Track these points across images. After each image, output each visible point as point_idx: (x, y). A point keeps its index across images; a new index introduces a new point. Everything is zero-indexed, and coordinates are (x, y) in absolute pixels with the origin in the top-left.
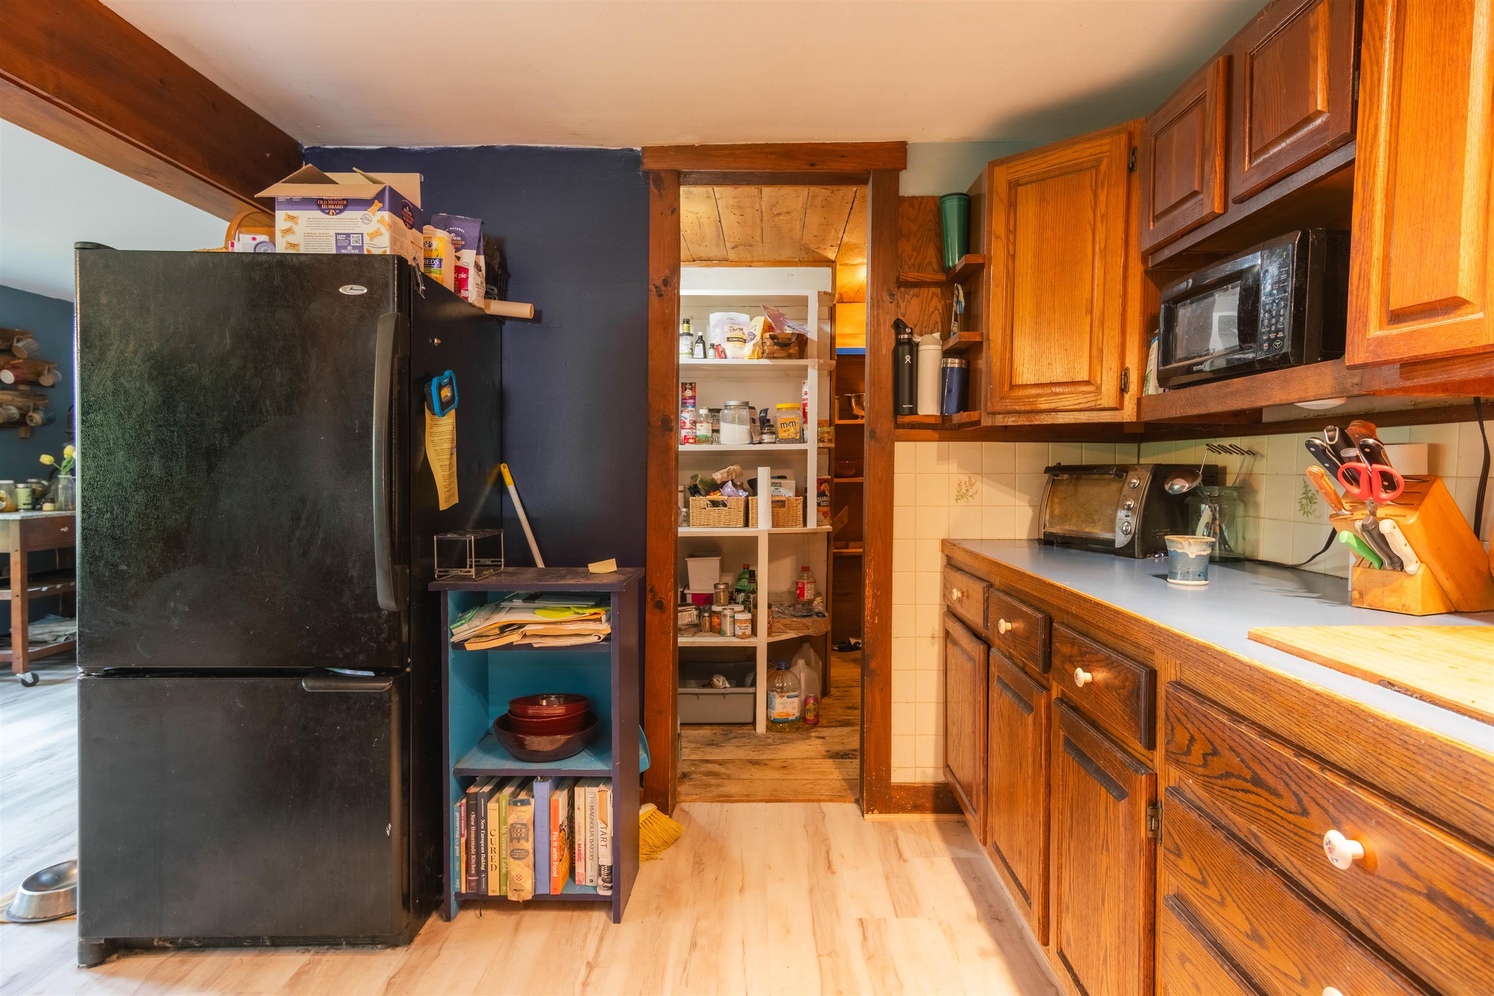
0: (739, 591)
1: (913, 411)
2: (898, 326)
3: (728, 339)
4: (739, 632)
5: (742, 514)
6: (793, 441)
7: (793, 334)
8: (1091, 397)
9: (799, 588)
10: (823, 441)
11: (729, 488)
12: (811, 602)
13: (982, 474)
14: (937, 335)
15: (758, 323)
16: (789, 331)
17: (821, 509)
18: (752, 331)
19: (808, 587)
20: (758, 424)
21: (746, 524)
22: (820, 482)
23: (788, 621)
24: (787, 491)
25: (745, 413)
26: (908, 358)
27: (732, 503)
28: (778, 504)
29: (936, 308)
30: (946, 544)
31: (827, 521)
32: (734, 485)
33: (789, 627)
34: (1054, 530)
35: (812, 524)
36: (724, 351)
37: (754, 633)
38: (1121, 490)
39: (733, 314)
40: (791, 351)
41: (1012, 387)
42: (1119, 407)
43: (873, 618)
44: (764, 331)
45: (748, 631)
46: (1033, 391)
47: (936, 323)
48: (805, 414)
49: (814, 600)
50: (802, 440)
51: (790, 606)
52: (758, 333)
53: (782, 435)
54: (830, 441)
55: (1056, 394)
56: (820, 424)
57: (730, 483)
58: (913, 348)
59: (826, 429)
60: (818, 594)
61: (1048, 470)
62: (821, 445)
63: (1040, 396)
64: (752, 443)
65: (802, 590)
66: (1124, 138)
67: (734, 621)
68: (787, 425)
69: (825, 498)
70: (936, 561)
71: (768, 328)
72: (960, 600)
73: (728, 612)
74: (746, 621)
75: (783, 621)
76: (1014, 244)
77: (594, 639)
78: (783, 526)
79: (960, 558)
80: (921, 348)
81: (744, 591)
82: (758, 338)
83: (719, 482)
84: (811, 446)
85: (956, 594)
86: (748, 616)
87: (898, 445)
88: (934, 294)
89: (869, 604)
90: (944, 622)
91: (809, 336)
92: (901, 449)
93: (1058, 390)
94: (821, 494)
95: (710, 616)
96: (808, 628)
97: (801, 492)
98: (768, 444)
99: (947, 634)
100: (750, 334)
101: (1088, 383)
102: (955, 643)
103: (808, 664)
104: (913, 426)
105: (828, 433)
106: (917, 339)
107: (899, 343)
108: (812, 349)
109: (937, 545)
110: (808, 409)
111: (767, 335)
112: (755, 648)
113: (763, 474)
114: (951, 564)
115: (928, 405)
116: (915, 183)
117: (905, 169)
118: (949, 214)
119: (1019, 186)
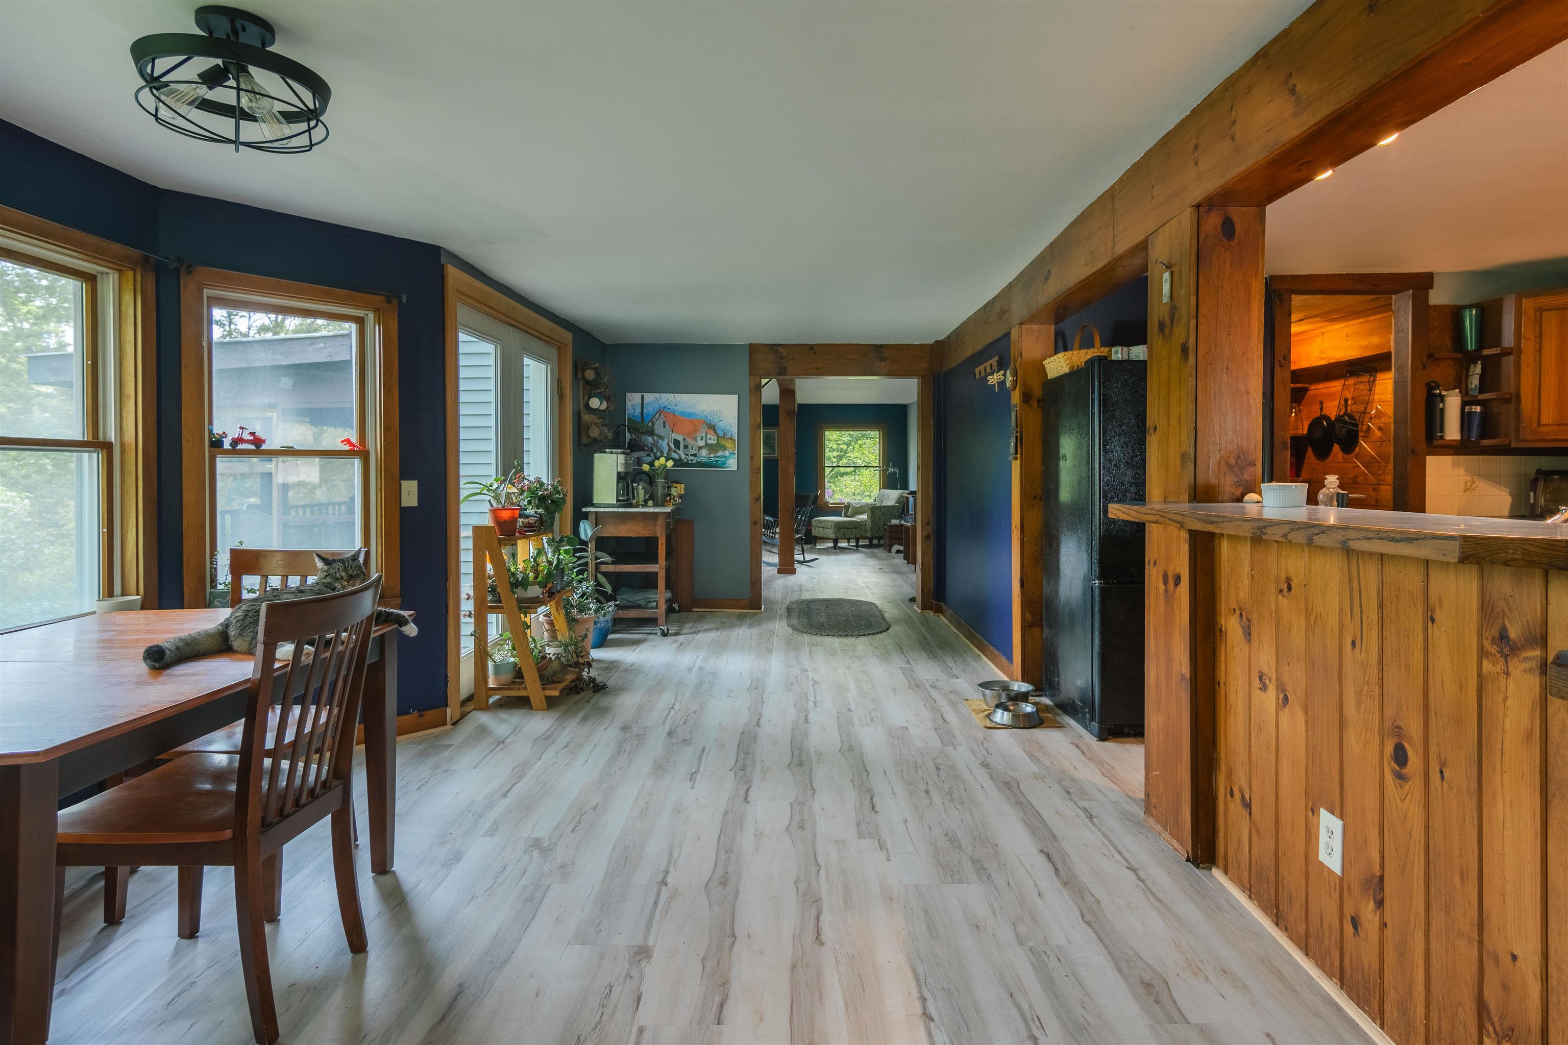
1: (1440, 437)
2: (1430, 384)
13: (1479, 476)
14: (1459, 390)
26: (1438, 405)
29: (1450, 374)
41: (1520, 426)
46: (1532, 428)
58: (1441, 399)
61: (1533, 474)
63: (1535, 431)
76: (1540, 343)
80: (1447, 398)
87: (1429, 458)
92: (1431, 461)
104: (1439, 447)
106: (1444, 393)
107: (1432, 395)
115: (1452, 432)
116: (1438, 297)
117: (1432, 288)
118: (1469, 321)
119: (1543, 310)
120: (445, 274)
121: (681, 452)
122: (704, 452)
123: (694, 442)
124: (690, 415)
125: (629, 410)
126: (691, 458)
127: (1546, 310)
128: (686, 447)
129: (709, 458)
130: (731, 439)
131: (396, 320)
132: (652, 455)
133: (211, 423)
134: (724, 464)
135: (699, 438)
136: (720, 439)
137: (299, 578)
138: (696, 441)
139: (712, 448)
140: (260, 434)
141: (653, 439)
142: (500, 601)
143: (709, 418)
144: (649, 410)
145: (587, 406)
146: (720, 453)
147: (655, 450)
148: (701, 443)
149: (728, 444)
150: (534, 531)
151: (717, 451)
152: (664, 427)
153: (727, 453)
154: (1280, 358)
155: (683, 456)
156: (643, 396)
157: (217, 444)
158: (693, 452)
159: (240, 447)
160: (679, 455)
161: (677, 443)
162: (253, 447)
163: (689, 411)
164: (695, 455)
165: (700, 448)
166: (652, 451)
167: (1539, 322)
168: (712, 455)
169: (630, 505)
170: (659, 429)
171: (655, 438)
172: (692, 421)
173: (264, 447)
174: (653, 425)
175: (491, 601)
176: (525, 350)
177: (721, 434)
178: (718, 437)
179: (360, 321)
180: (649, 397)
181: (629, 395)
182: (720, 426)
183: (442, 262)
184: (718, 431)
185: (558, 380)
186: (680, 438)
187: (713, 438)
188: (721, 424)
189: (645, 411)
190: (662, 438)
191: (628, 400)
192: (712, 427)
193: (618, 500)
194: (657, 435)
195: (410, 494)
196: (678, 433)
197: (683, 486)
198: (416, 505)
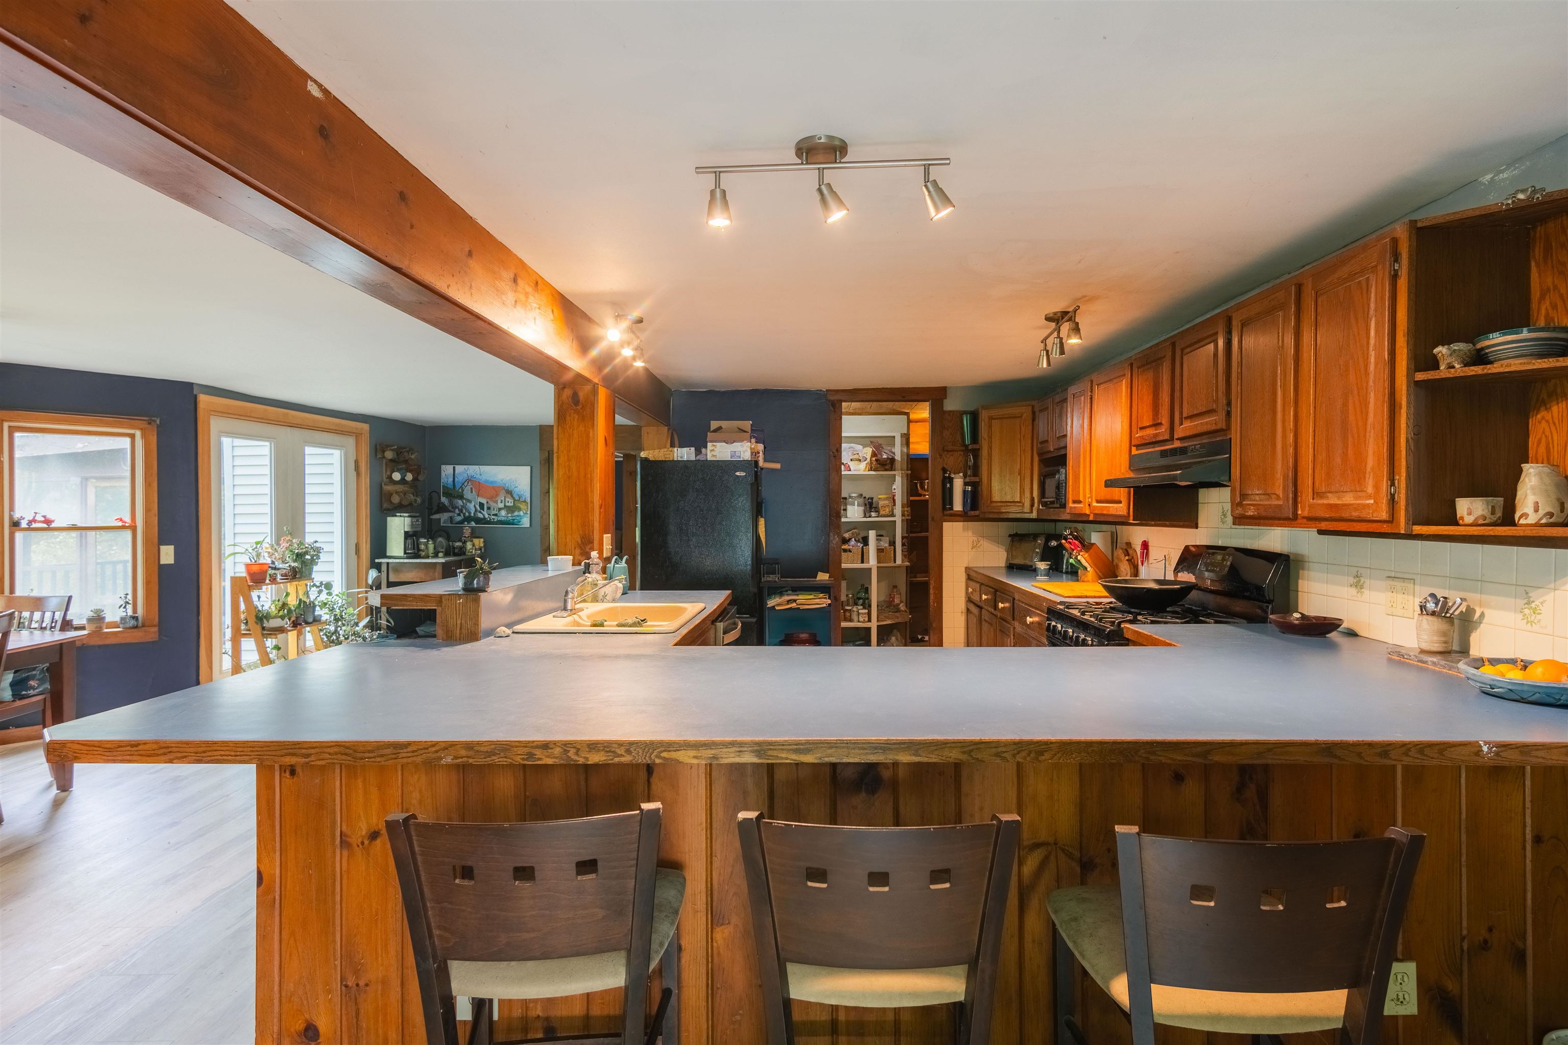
0: (859, 599)
1: (951, 509)
2: (944, 470)
3: (851, 460)
4: (861, 619)
5: (860, 556)
6: (888, 516)
7: (888, 458)
8: (1021, 508)
9: (892, 598)
10: (904, 516)
11: (853, 542)
12: (898, 605)
13: (983, 537)
14: (961, 474)
15: (868, 452)
16: (885, 456)
17: (904, 553)
18: (865, 455)
19: (897, 596)
20: (868, 506)
21: (862, 562)
22: (903, 538)
23: (887, 615)
24: (885, 544)
25: (861, 500)
26: (948, 485)
27: (854, 550)
28: (880, 551)
29: (961, 461)
30: (966, 568)
31: (906, 560)
32: (855, 540)
33: (887, 618)
34: (1012, 562)
35: (899, 561)
36: (849, 466)
37: (870, 620)
38: (1035, 545)
39: (853, 445)
40: (887, 467)
41: (992, 502)
42: (1032, 512)
43: (934, 603)
44: (872, 456)
45: (866, 619)
46: (1000, 504)
47: (961, 468)
48: (894, 501)
49: (900, 604)
50: (893, 515)
51: (887, 607)
52: (869, 457)
53: (882, 512)
54: (908, 515)
55: (1008, 506)
56: (903, 506)
57: (853, 539)
58: (951, 480)
59: (906, 509)
60: (901, 602)
61: (1010, 536)
62: (903, 518)
63: (1002, 506)
64: (865, 517)
65: (893, 598)
66: (1030, 408)
67: (859, 614)
68: (885, 507)
69: (905, 547)
70: (963, 577)
71: (874, 454)
72: (972, 593)
73: (855, 609)
74: (865, 613)
75: (884, 614)
76: (991, 442)
77: (825, 605)
78: (883, 563)
79: (973, 574)
80: (954, 480)
81: (862, 598)
82: (869, 460)
83: (847, 539)
84: (898, 519)
85: (970, 590)
86: (866, 611)
87: (945, 524)
88: (960, 455)
89: (932, 597)
90: (967, 605)
91: (896, 458)
92: (946, 525)
93: (1009, 504)
94: (903, 545)
95: (844, 612)
96: (897, 618)
97: (893, 543)
98: (874, 518)
99: (968, 610)
100: (863, 457)
101: (1019, 502)
102: (971, 613)
103: (897, 639)
104: (951, 515)
105: (907, 511)
106: (953, 476)
107: (944, 478)
108: (898, 465)
109: (963, 570)
110: (896, 498)
111: (874, 459)
112: (870, 628)
113: (872, 534)
114: (969, 578)
115: (958, 506)
116: (950, 405)
117: (946, 398)
118: (966, 421)
119: (993, 419)
120: (198, 400)
121: (485, 513)
122: (503, 513)
123: (495, 505)
124: (492, 482)
125: (444, 479)
126: (493, 517)
127: (994, 419)
128: (489, 508)
129: (507, 517)
130: (525, 501)
131: (156, 436)
132: (462, 515)
133: (12, 509)
134: (519, 522)
135: (499, 501)
136: (516, 502)
137: (29, 613)
138: (497, 504)
139: (510, 509)
140: (50, 516)
141: (463, 502)
142: (249, 630)
143: (507, 485)
144: (460, 479)
145: (390, 477)
146: (516, 513)
147: (464, 511)
148: (501, 505)
149: (522, 506)
150: (288, 579)
151: (513, 512)
152: (472, 492)
153: (521, 513)
154: (834, 451)
155: (487, 516)
156: (454, 468)
157: (15, 524)
158: (495, 512)
159: (34, 525)
160: (484, 515)
161: (481, 505)
162: (45, 526)
163: (491, 479)
164: (496, 515)
165: (500, 509)
166: (462, 511)
167: (990, 426)
168: (510, 515)
169: (419, 557)
170: (467, 494)
171: (464, 501)
172: (493, 488)
173: (53, 525)
174: (463, 490)
175: (244, 630)
176: (306, 442)
177: (517, 498)
178: (515, 500)
179: (132, 437)
180: (460, 469)
181: (443, 467)
182: (516, 491)
183: (195, 393)
184: (515, 496)
185: (355, 461)
186: (484, 501)
187: (510, 501)
188: (516, 490)
189: (456, 479)
190: (470, 501)
191: (442, 471)
192: (509, 493)
193: (405, 553)
194: (466, 499)
195: (168, 555)
196: (483, 497)
197: (482, 540)
198: (173, 562)
